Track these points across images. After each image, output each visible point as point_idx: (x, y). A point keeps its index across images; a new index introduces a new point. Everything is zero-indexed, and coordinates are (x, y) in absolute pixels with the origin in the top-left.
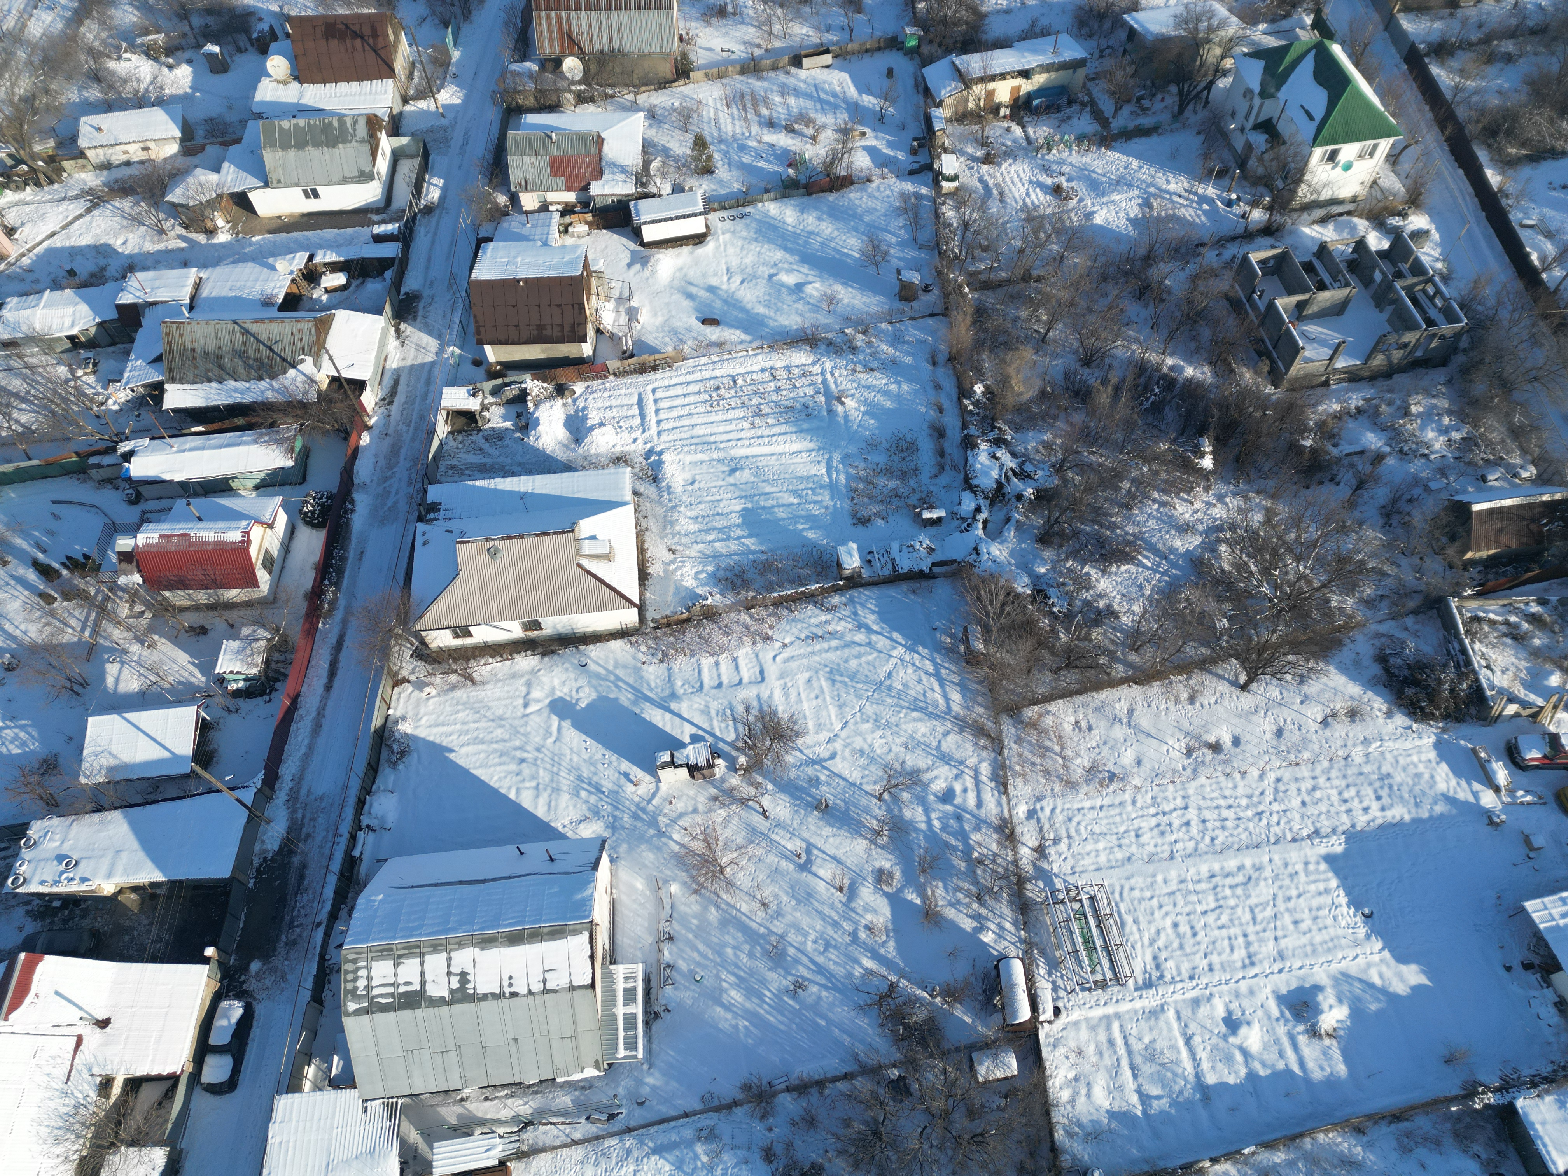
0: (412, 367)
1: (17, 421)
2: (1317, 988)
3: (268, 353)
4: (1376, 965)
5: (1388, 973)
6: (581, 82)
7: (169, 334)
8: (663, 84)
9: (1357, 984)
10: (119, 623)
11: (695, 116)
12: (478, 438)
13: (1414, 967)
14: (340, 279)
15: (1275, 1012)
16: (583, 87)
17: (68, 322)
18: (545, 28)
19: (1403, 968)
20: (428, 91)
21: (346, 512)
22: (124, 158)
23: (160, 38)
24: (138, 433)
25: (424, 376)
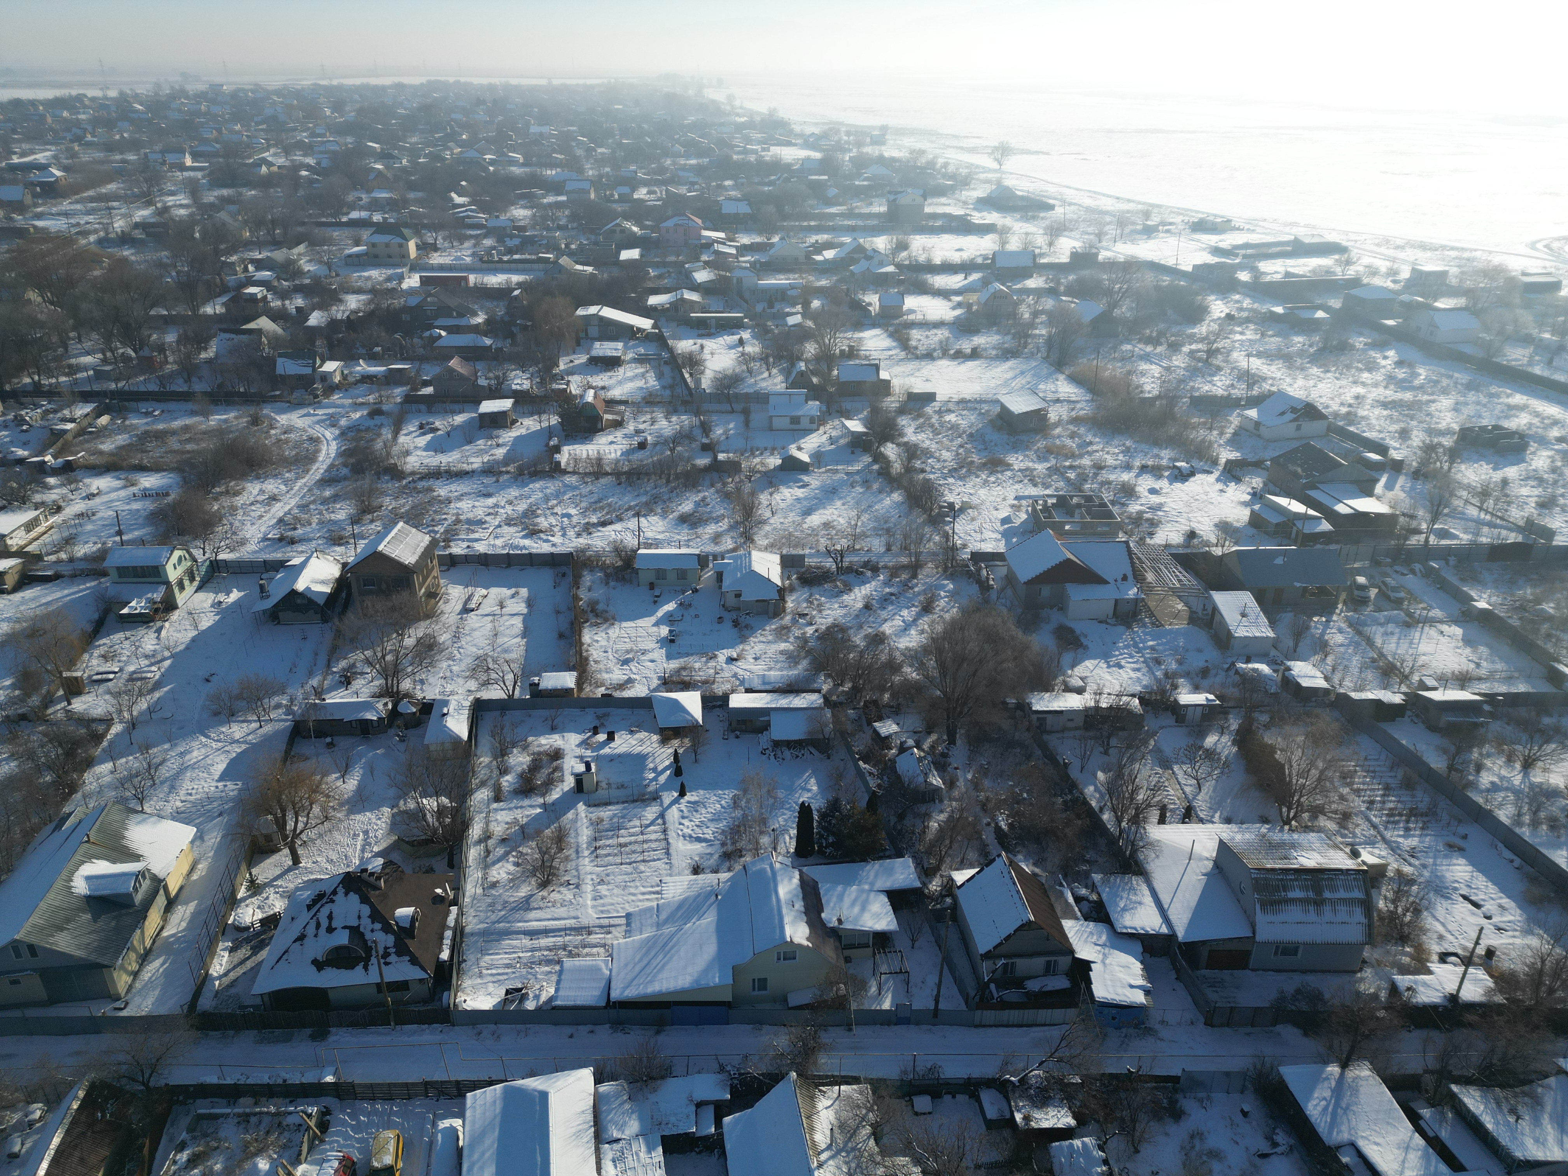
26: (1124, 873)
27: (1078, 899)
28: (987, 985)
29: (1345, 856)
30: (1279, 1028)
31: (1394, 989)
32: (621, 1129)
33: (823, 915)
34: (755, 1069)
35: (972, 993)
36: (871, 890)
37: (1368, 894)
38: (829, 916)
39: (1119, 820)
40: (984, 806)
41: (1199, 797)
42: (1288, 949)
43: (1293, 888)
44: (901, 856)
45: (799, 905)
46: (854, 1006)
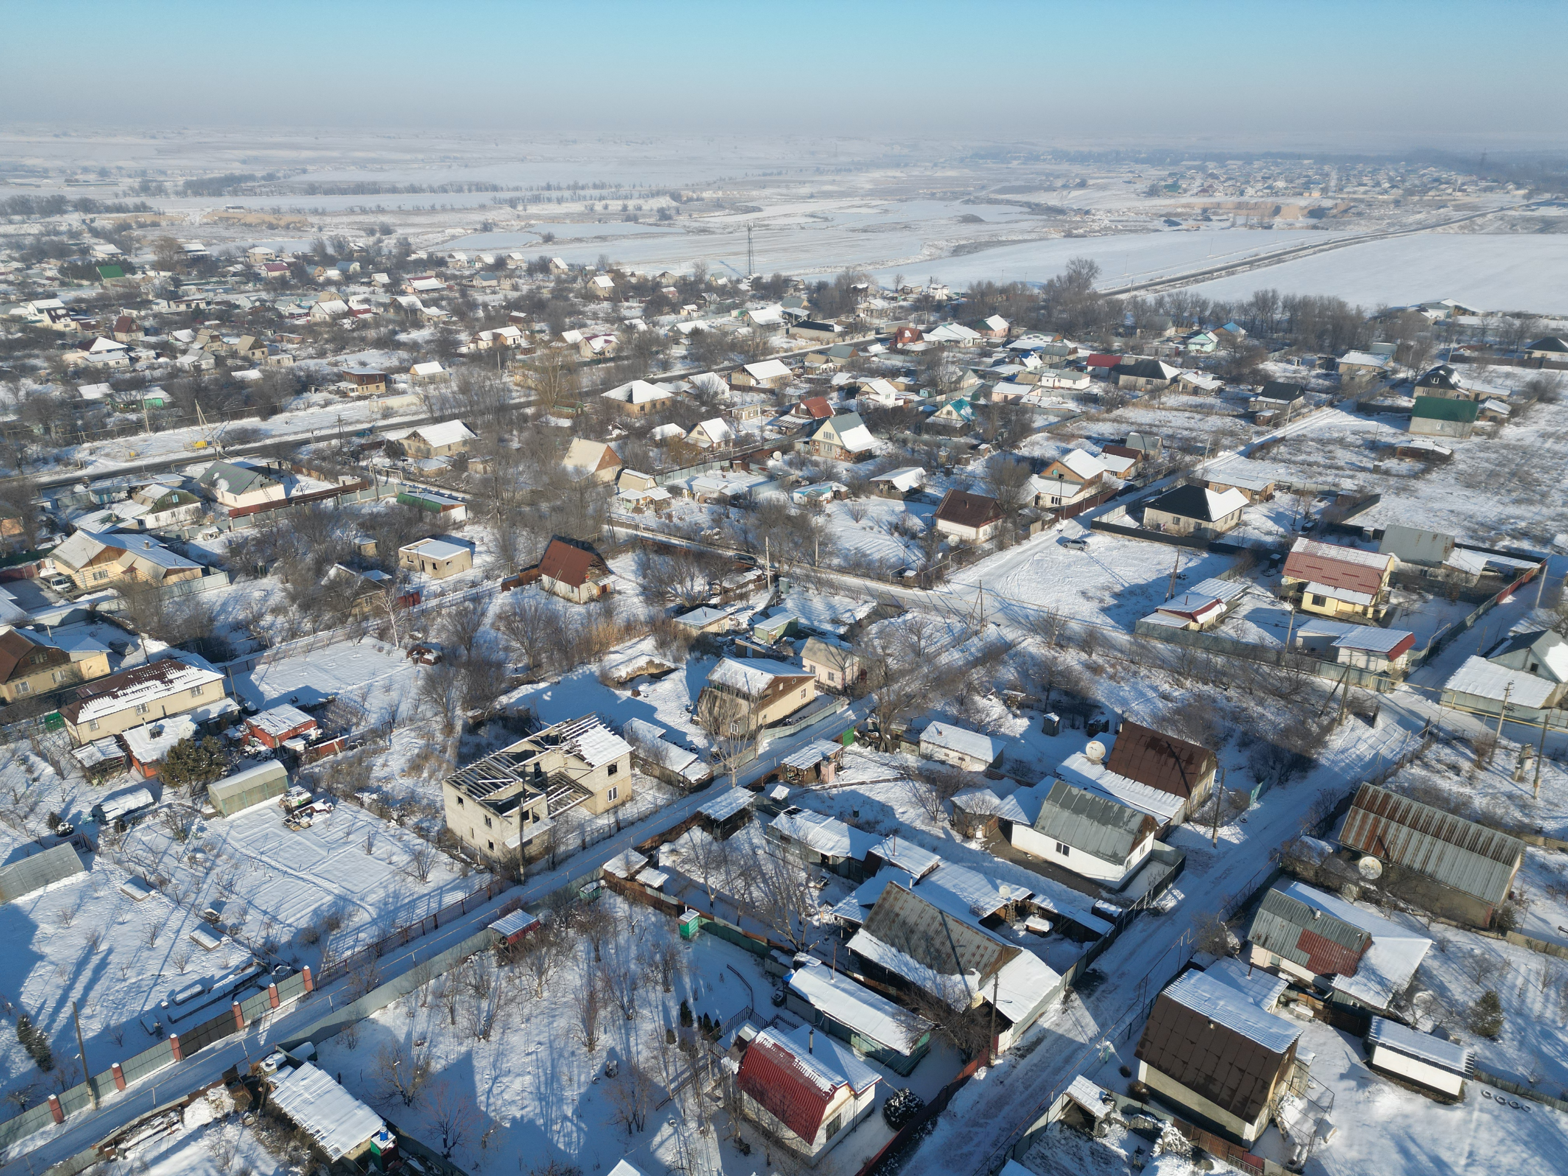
0: (1061, 1036)
1: (750, 893)
3: (950, 951)
6: (1372, 882)
7: (888, 893)
8: (1468, 925)
10: (698, 1095)
11: (1496, 974)
12: (1085, 1147)
14: (1044, 926)
16: (1373, 888)
17: (830, 845)
18: (1357, 823)
20: (1212, 821)
21: (923, 1129)
22: (943, 758)
23: (1021, 695)
24: (818, 953)
25: (1066, 1053)
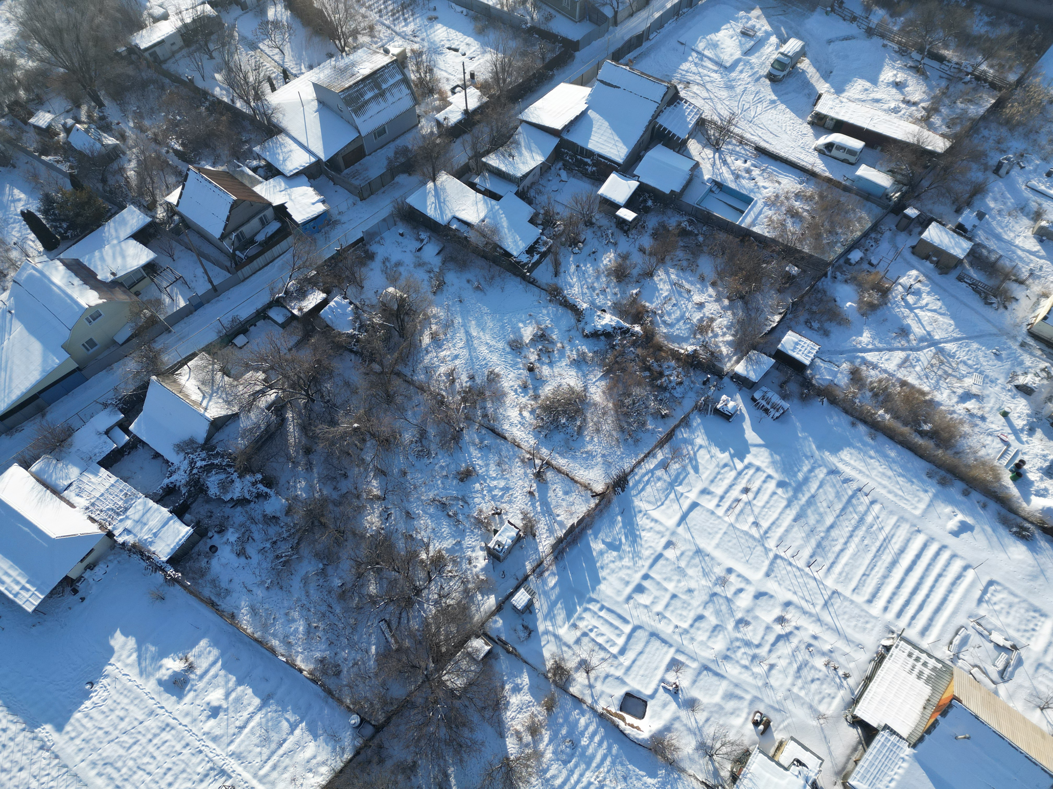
2: (160, 682)
4: (123, 662)
5: (125, 653)
9: (143, 665)
13: (112, 643)
15: (192, 694)
19: (116, 648)
26: (271, 137)
27: (255, 170)
28: (234, 254)
29: (382, 56)
30: (397, 179)
31: (439, 123)
32: (67, 477)
33: (99, 277)
34: (128, 390)
35: (228, 264)
36: (120, 242)
37: (404, 74)
38: (103, 275)
39: (248, 103)
40: (155, 140)
41: (286, 60)
42: (380, 132)
43: (365, 93)
44: (123, 207)
45: (77, 281)
46: (162, 317)
